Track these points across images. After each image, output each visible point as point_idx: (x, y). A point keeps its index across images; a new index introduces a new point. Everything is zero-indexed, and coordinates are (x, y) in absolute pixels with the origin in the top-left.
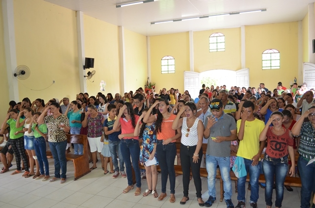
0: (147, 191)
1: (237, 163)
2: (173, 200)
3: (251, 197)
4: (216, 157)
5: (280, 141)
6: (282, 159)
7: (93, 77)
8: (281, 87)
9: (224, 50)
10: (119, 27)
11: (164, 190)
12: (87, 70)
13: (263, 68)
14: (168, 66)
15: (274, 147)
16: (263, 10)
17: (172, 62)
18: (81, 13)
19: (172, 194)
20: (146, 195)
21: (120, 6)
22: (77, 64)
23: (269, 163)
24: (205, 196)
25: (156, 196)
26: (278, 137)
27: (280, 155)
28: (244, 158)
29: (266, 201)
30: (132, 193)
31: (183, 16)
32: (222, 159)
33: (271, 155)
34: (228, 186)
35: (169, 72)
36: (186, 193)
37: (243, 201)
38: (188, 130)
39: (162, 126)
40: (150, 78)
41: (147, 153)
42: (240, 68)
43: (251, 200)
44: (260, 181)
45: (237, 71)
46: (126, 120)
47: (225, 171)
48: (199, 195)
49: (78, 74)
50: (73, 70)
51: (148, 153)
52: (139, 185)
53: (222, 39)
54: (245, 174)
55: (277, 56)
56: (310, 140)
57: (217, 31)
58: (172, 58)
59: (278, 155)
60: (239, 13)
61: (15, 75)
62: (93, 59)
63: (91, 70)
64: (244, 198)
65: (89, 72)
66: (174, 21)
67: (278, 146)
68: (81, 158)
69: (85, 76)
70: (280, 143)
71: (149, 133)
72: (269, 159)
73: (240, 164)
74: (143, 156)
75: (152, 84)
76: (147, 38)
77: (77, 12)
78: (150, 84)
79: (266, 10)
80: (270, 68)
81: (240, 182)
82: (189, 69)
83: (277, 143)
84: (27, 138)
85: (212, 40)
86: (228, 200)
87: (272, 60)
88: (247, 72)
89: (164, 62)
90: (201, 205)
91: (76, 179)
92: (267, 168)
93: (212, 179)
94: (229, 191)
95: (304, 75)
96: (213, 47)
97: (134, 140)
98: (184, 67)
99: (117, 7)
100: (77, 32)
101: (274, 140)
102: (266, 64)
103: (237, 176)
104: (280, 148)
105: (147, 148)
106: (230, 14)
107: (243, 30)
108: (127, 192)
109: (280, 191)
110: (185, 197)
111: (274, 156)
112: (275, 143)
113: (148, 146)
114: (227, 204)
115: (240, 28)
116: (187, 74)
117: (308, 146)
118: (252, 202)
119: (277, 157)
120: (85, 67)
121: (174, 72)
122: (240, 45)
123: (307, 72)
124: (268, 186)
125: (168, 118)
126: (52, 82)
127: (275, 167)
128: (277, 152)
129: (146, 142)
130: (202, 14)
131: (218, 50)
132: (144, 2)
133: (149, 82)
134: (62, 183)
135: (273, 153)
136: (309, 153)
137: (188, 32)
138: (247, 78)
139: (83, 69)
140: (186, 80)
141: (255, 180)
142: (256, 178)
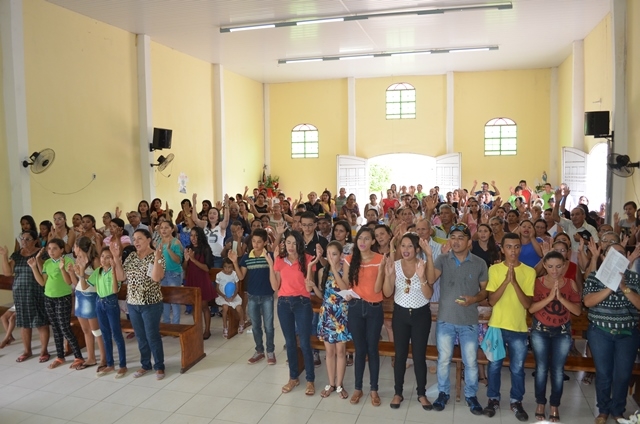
0: (327, 388)
1: (490, 337)
2: (377, 402)
3: (511, 392)
4: (456, 326)
6: (564, 327)
7: (169, 166)
9: (414, 116)
10: (215, 66)
11: (359, 385)
12: (158, 153)
13: (486, 153)
14: (305, 143)
15: (550, 309)
16: (492, 48)
17: (313, 136)
18: (147, 38)
19: (373, 392)
20: (327, 395)
21: (228, 30)
22: (136, 140)
23: (542, 334)
24: (433, 393)
25: (344, 395)
27: (561, 321)
28: (502, 329)
29: (537, 396)
30: (300, 393)
31: (342, 50)
32: (467, 328)
33: (546, 323)
34: (472, 374)
35: (307, 156)
36: (399, 389)
37: (497, 398)
38: (409, 282)
39: (361, 274)
40: (269, 167)
41: (331, 320)
42: (443, 153)
43: (513, 398)
45: (438, 158)
46: (289, 263)
47: (469, 351)
48: (421, 391)
49: (138, 161)
50: (129, 152)
51: (334, 319)
52: (311, 378)
53: (410, 95)
54: (503, 355)
55: (512, 131)
57: (400, 79)
58: (312, 128)
59: (557, 321)
60: (448, 51)
61: (25, 164)
62: (170, 132)
63: (164, 152)
64: (498, 394)
65: (162, 156)
66: (324, 59)
67: (556, 308)
68: (191, 330)
69: (152, 165)
71: (334, 286)
72: (542, 329)
73: (495, 339)
74: (324, 324)
75: (272, 179)
76: (265, 87)
77: (137, 36)
78: (270, 178)
79: (497, 48)
80: (498, 153)
81: (494, 367)
82: (345, 151)
84: (81, 296)
85: (391, 96)
86: (471, 398)
87: (502, 138)
88: (456, 159)
89: (296, 137)
90: (428, 407)
91: (184, 371)
92: (538, 343)
93: (447, 364)
94: (473, 384)
95: (564, 171)
96: (392, 109)
97: (304, 298)
98: (337, 148)
99: (222, 31)
100: (138, 77)
102: (491, 146)
103: (490, 358)
104: (560, 309)
105: (332, 312)
106: (432, 52)
107: (450, 80)
108: (289, 391)
109: (559, 378)
110: (397, 397)
111: (551, 323)
113: (334, 307)
114: (470, 405)
115: (445, 75)
116: (343, 160)
118: (514, 401)
119: (556, 325)
120: (152, 147)
121: (316, 156)
122: (445, 109)
123: (568, 164)
124: (541, 371)
125: (369, 261)
126: (92, 177)
127: (551, 341)
129: (329, 300)
130: (379, 49)
131: (403, 117)
132: (277, 25)
133: (267, 175)
134: (161, 379)
135: (549, 318)
136: (608, 318)
137: (345, 80)
138: (456, 172)
139: (149, 149)
140: (341, 173)
141: (520, 365)
142: (521, 362)
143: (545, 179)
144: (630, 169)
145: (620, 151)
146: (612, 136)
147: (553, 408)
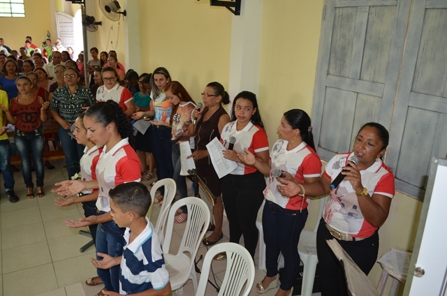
3: (5, 184)
5: (30, 111)
6: (36, 131)
8: (29, 45)
13: (1, 15)
15: (25, 120)
23: (22, 138)
26: (26, 107)
27: (34, 127)
29: (26, 183)
33: (23, 129)
43: (6, 188)
44: (12, 163)
56: (67, 107)
59: (31, 128)
67: (29, 118)
70: (30, 114)
72: (21, 134)
80: (10, 15)
83: (27, 114)
87: (12, 3)
92: (20, 145)
95: (59, 29)
101: (22, 111)
102: (4, 9)
104: (32, 119)
111: (27, 130)
112: (24, 115)
117: (67, 114)
118: (7, 190)
119: (30, 130)
123: (62, 25)
124: (25, 164)
128: (30, 124)
135: (25, 126)
141: (6, 163)
142: (6, 161)
143: (49, 37)
144: (95, 26)
145: (89, 14)
146: (84, 3)
147: (39, 188)
